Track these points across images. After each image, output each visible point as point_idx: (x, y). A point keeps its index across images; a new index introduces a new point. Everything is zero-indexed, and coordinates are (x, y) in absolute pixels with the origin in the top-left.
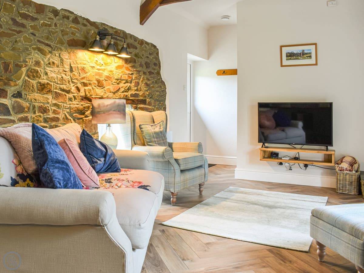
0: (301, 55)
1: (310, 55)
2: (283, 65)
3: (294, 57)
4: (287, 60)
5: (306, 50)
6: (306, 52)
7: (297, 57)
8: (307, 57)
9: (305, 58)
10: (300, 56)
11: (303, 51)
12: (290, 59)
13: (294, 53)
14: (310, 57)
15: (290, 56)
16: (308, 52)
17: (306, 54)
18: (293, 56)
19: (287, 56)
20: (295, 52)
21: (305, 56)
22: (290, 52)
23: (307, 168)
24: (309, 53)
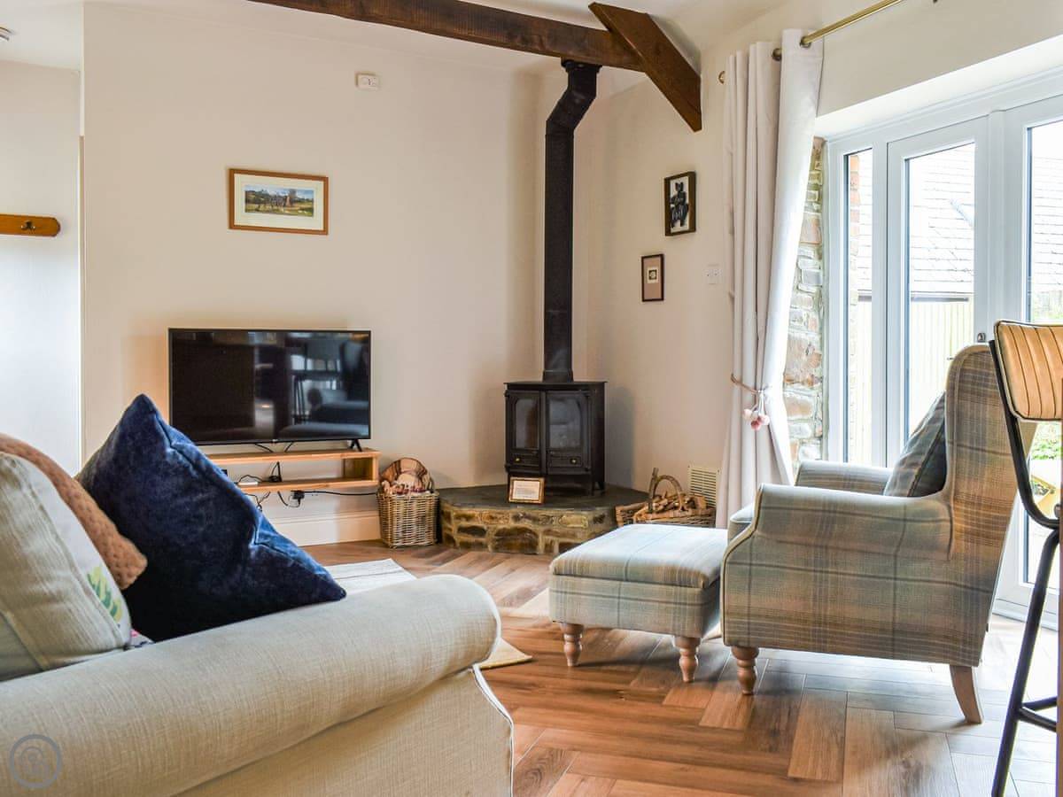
0: (288, 203)
1: (309, 206)
2: (235, 224)
3: (269, 207)
4: (247, 210)
5: (299, 191)
6: (299, 196)
7: (275, 208)
8: (302, 209)
9: (294, 213)
10: (285, 206)
11: (293, 192)
12: (257, 210)
13: (267, 195)
14: (311, 210)
15: (258, 201)
16: (305, 198)
17: (301, 201)
18: (264, 203)
19: (247, 201)
20: (271, 192)
21: (297, 206)
22: (257, 190)
23: (302, 500)
24: (308, 200)
